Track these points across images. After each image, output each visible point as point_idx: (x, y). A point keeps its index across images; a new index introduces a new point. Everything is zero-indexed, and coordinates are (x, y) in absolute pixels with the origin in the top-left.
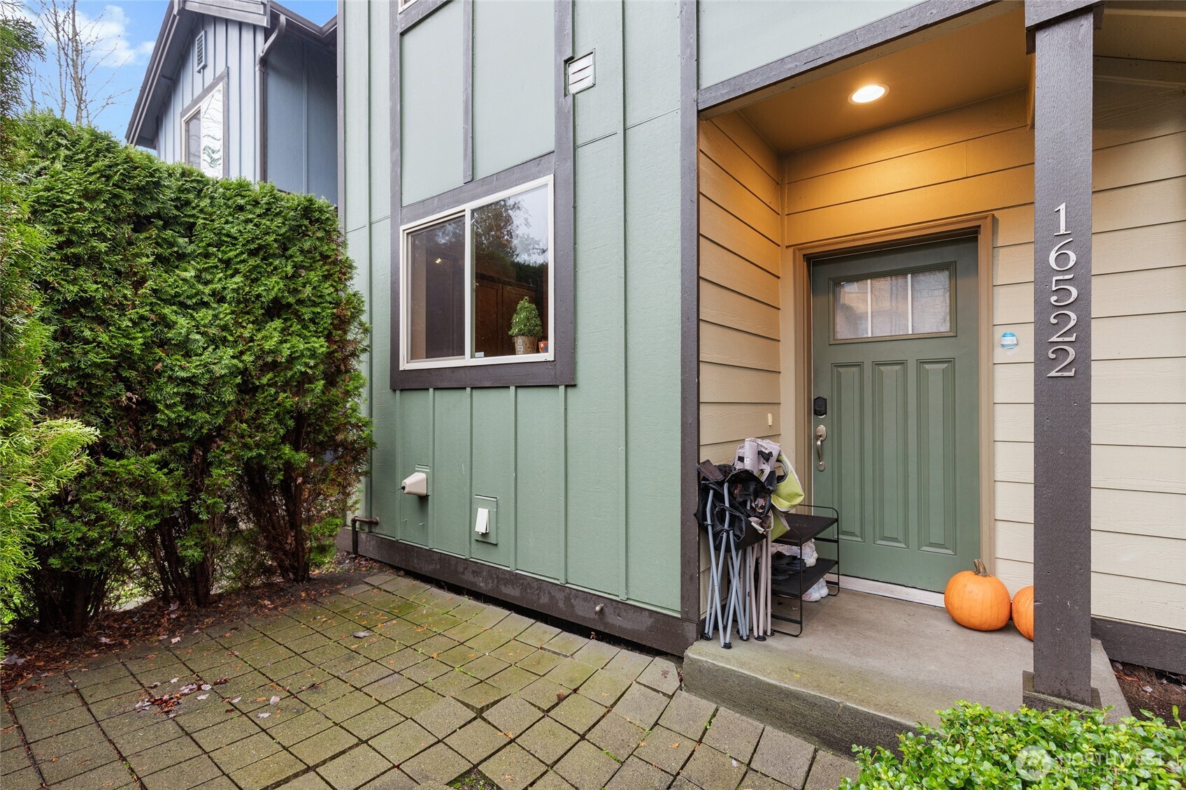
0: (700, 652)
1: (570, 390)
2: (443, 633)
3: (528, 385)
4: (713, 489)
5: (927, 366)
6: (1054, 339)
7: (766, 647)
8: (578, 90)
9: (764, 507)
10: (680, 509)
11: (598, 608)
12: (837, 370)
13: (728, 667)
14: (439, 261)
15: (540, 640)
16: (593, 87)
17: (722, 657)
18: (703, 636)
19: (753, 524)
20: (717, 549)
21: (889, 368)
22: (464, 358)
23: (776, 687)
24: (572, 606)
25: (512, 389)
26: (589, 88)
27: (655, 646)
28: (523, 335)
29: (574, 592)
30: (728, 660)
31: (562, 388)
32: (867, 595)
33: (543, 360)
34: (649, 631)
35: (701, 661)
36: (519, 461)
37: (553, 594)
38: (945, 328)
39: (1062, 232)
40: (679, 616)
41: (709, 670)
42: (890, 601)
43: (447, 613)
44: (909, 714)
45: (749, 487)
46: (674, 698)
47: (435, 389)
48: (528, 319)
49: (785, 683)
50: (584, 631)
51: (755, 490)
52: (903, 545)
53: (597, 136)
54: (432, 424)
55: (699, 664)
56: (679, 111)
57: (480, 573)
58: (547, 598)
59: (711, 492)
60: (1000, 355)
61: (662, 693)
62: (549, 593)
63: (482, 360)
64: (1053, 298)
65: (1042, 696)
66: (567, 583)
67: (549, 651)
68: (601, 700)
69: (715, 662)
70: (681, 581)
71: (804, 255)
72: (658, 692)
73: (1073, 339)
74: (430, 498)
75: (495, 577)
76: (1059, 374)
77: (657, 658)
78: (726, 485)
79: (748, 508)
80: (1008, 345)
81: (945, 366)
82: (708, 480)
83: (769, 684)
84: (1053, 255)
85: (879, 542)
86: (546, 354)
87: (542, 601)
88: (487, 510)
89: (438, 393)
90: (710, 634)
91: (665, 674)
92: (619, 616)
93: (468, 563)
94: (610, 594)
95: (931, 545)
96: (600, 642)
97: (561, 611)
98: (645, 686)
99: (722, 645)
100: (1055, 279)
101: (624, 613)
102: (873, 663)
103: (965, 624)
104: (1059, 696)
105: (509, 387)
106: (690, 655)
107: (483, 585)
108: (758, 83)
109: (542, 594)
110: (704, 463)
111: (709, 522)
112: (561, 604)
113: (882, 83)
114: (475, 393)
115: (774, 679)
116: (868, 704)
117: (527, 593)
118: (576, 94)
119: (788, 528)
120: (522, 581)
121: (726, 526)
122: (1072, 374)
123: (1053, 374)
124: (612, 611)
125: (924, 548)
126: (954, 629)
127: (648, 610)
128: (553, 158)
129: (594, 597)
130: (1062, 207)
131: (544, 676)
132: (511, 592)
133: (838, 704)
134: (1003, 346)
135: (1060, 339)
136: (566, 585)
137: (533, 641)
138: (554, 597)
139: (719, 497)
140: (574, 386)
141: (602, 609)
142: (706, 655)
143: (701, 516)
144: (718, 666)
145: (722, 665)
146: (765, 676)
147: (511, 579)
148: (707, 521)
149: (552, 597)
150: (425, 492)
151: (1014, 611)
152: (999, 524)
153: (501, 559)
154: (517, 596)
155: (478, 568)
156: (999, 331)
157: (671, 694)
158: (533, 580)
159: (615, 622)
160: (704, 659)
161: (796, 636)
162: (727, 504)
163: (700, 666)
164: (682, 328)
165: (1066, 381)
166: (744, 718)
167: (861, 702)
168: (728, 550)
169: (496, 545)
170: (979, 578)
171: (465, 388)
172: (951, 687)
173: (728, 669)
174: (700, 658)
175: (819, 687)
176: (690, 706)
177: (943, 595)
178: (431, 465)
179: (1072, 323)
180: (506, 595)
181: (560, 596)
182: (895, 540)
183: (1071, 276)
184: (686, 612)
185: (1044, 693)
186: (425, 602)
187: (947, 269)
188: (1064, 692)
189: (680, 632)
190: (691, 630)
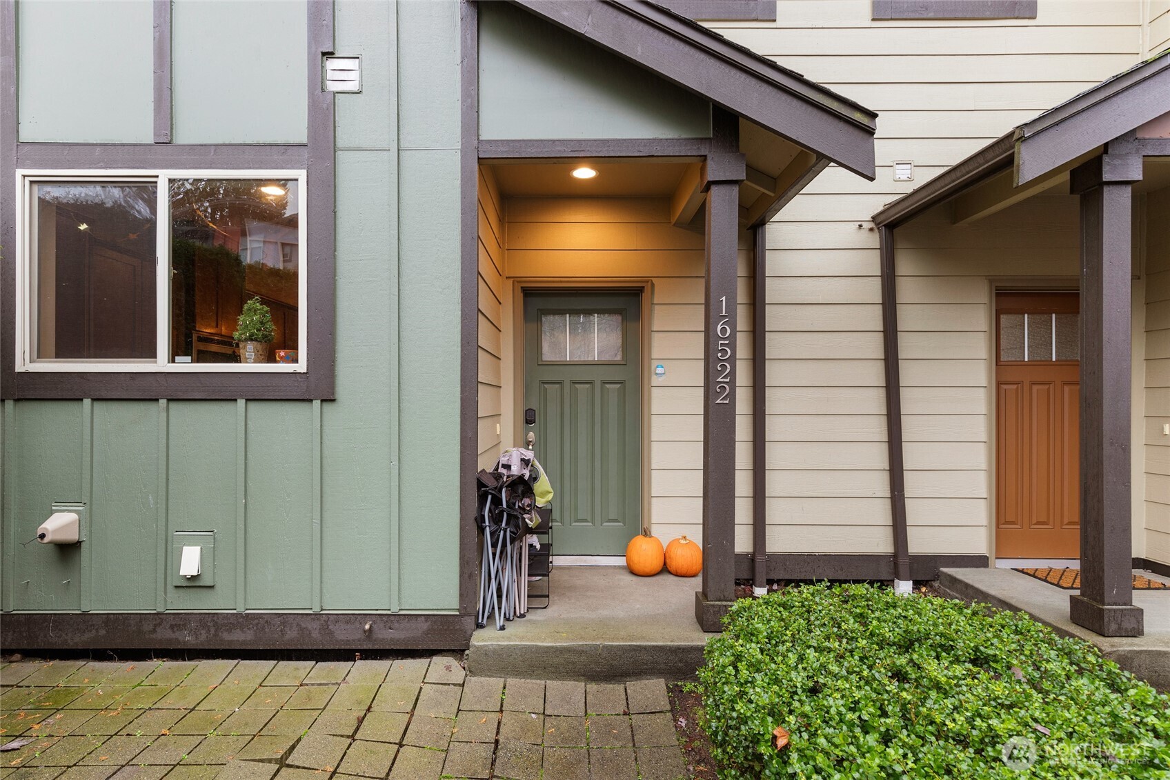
0: (483, 639)
1: (327, 406)
2: (154, 707)
3: (266, 398)
4: (491, 494)
5: (608, 386)
6: (719, 380)
7: (529, 621)
8: (339, 89)
9: (531, 505)
10: (459, 516)
11: (367, 627)
12: (544, 387)
13: (512, 643)
14: (83, 227)
15: (295, 678)
16: (359, 93)
17: (503, 638)
18: (480, 626)
19: (526, 520)
20: (494, 545)
21: (582, 386)
22: (156, 362)
23: (552, 647)
24: (331, 633)
25: (241, 402)
26: (353, 93)
27: (432, 647)
28: (256, 340)
29: (332, 617)
30: (509, 639)
31: (317, 403)
32: (569, 568)
33: (292, 371)
34: (426, 635)
35: (487, 646)
36: (250, 484)
37: (304, 625)
38: (619, 358)
39: (724, 314)
40: (458, 613)
41: (494, 651)
42: (587, 569)
43: (139, 685)
44: (643, 638)
45: (518, 489)
46: (465, 685)
47: (93, 400)
48: (262, 323)
49: (559, 642)
50: (346, 655)
51: (523, 491)
52: (590, 524)
53: (364, 146)
54: (89, 446)
55: (486, 648)
56: (459, 152)
57: (185, 625)
58: (296, 632)
59: (490, 497)
60: (655, 381)
61: (452, 684)
62: (298, 625)
63: (185, 365)
64: (719, 354)
65: (712, 603)
66: (322, 610)
67: (313, 685)
68: (400, 709)
69: (499, 643)
70: (460, 581)
71: (522, 287)
72: (449, 684)
73: (728, 380)
74: (83, 544)
75: (211, 624)
76: (721, 402)
77: (434, 658)
78: (504, 490)
79: (517, 507)
80: (660, 374)
81: (619, 385)
82: (488, 487)
83: (547, 647)
84: (719, 328)
85: (574, 524)
86: (297, 364)
87: (287, 637)
88: (199, 548)
89: (99, 406)
90: (485, 622)
91: (448, 668)
92: (390, 629)
93: (162, 616)
94: (377, 610)
95: (610, 521)
96: (366, 661)
97: (317, 640)
98: (434, 683)
99: (499, 628)
100: (720, 342)
101: (397, 625)
102: (604, 613)
103: (641, 574)
104: (719, 601)
105: (236, 400)
106: (476, 644)
107: (188, 639)
108: (533, 153)
109: (287, 629)
110: (481, 472)
111: (487, 523)
112: (315, 634)
113: (593, 168)
114: (173, 405)
115: (549, 642)
116: (618, 640)
117: (265, 632)
118: (337, 93)
119: (540, 520)
120: (256, 621)
121: (504, 525)
122: (727, 402)
123: (718, 401)
124: (382, 625)
125: (605, 524)
126: (634, 578)
127: (424, 615)
128: (304, 151)
129: (359, 617)
130: (724, 298)
131: (324, 708)
132: (239, 638)
133: (599, 645)
134: (657, 374)
135: (722, 380)
136: (321, 613)
137: (287, 681)
138: (306, 628)
139: (497, 501)
140: (333, 400)
141: (371, 626)
142: (490, 639)
143: (480, 520)
144: (502, 645)
145: (506, 643)
146: (543, 642)
147: (238, 622)
148: (485, 522)
149: (302, 629)
150: (77, 537)
151: (667, 558)
152: (653, 499)
153: (221, 602)
154: (248, 639)
155: (180, 621)
156: (654, 363)
157: (462, 683)
158: (274, 616)
159: (386, 636)
160: (489, 643)
161: (545, 608)
162: (505, 506)
163: (486, 651)
164: (462, 351)
165: (724, 406)
166: (529, 681)
167: (613, 640)
168: (504, 545)
169: (211, 587)
170: (647, 539)
171: (157, 400)
172: (655, 615)
173: (512, 645)
174: (486, 643)
175: (582, 638)
176: (482, 687)
177: (625, 558)
178: (86, 500)
179: (728, 371)
180: (231, 642)
181: (314, 627)
182: (585, 521)
183: (727, 342)
184: (465, 608)
185: (712, 601)
186: (89, 682)
187: (621, 314)
188: (722, 598)
189: (458, 627)
190: (469, 622)
